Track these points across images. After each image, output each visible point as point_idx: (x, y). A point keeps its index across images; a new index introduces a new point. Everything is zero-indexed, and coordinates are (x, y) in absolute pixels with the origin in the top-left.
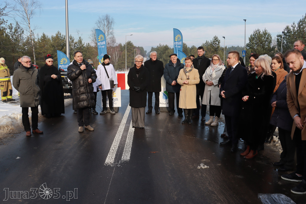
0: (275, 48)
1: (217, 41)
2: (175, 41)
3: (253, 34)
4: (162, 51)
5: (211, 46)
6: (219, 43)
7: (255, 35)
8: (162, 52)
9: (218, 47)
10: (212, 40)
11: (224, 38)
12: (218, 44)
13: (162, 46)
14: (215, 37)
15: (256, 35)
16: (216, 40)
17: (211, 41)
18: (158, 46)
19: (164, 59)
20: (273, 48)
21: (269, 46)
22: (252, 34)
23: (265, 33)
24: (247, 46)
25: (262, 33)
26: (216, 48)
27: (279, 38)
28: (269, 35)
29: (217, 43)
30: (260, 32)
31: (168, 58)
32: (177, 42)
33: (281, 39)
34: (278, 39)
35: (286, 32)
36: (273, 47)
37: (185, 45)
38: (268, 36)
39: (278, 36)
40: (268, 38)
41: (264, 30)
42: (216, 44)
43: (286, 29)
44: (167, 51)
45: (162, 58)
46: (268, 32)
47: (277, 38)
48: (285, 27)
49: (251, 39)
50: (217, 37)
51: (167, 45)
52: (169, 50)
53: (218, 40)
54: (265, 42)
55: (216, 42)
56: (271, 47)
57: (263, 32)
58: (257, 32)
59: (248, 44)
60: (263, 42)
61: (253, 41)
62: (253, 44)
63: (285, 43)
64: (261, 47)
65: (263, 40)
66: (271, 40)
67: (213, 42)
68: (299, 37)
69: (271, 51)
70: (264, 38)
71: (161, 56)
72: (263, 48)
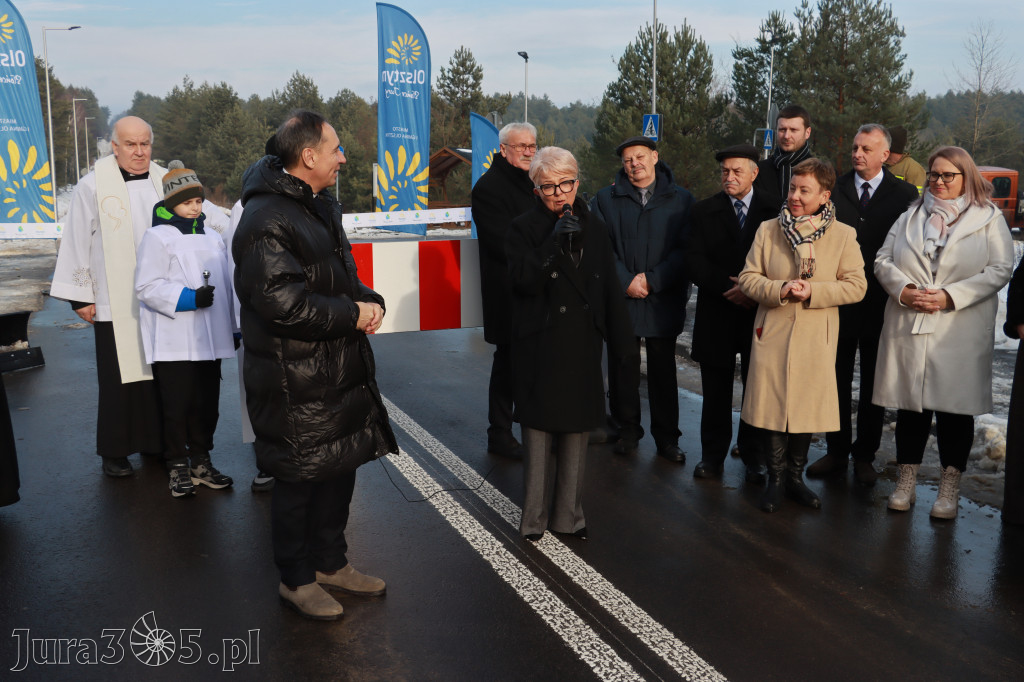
0: (727, 102)
1: (468, 70)
2: (383, 66)
3: (637, 44)
4: (204, 110)
5: (445, 93)
6: (478, 77)
7: (645, 46)
8: (204, 115)
9: (477, 97)
10: (448, 66)
11: (525, 56)
12: (474, 86)
13: (196, 87)
14: (458, 55)
15: (650, 46)
16: (463, 64)
17: (442, 70)
18: (175, 90)
19: (216, 151)
20: (721, 103)
21: (703, 96)
22: (634, 45)
23: (685, 41)
24: (610, 95)
25: (673, 40)
26: (465, 104)
27: (740, 62)
28: (701, 48)
29: (471, 81)
30: (666, 33)
31: (237, 145)
32: (397, 73)
33: (749, 69)
34: (737, 67)
35: (769, 37)
36: (719, 98)
38: (696, 53)
39: (739, 54)
40: (695, 63)
41: (679, 29)
42: (465, 82)
43: (769, 25)
44: (228, 115)
45: (208, 145)
46: (697, 37)
47: (734, 61)
48: (766, 17)
49: (630, 63)
50: (470, 54)
51: (224, 85)
52: (236, 107)
53: (473, 66)
54: (685, 80)
55: (464, 73)
56: (712, 95)
57: (677, 38)
58: (650, 33)
59: (615, 85)
60: (678, 77)
61: (637, 71)
62: (636, 85)
63: (768, 83)
64: (674, 99)
65: (677, 70)
66: (709, 72)
67: (450, 75)
68: (827, 62)
69: (713, 116)
70: (683, 63)
71: (199, 134)
72: (678, 102)
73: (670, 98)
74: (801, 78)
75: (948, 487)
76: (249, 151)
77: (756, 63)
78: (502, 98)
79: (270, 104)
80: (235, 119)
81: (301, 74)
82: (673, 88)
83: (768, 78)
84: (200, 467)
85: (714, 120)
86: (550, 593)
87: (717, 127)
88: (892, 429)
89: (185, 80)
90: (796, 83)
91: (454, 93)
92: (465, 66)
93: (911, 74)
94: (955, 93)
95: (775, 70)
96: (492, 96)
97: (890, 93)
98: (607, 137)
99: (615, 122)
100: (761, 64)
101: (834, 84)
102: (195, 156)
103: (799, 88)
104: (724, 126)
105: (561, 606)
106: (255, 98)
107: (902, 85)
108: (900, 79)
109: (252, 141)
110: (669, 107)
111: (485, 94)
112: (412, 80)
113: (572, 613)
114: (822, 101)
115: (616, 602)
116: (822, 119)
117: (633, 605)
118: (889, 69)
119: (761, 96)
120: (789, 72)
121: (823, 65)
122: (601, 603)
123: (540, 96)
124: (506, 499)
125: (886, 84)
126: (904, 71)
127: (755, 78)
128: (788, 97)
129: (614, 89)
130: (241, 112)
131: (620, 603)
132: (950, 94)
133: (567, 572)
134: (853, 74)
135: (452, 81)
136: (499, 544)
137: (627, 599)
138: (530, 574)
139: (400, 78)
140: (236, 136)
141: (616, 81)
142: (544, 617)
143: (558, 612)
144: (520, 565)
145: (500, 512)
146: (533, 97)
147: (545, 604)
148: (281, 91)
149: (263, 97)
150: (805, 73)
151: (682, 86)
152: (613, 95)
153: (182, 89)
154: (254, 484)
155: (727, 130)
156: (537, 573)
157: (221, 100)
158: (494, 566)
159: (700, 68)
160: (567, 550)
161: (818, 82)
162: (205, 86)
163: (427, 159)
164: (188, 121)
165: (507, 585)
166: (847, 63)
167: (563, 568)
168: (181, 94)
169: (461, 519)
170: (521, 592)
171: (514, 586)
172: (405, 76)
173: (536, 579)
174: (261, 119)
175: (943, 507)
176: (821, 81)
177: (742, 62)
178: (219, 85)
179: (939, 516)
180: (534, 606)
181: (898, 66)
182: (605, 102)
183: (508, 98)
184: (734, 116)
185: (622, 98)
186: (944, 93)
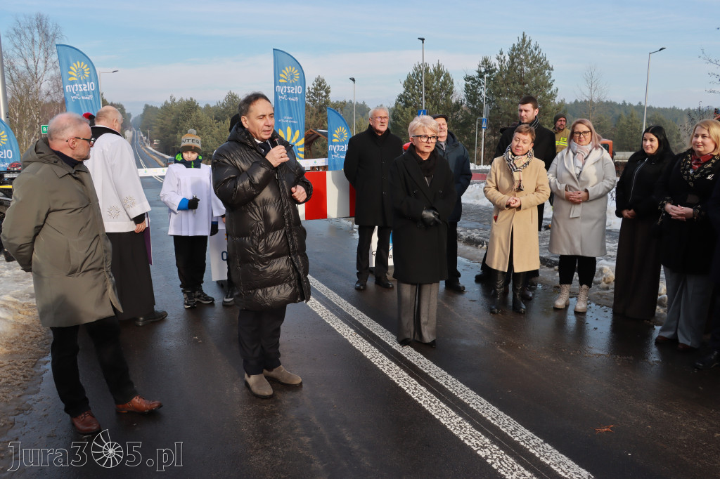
0: (462, 104)
1: (323, 88)
2: (278, 84)
3: (413, 74)
4: (181, 113)
5: (310, 101)
6: (328, 92)
7: (418, 75)
8: (181, 115)
9: (327, 102)
10: (311, 86)
11: (353, 80)
12: (325, 97)
13: (177, 101)
14: (317, 80)
15: (420, 75)
16: (320, 85)
17: (309, 88)
18: (166, 103)
20: (458, 106)
21: (448, 101)
22: (411, 74)
23: (439, 72)
24: (399, 101)
25: (432, 71)
26: (321, 106)
28: (447, 76)
29: (324, 94)
30: (428, 68)
32: (286, 87)
33: (473, 86)
34: (467, 86)
35: (483, 70)
36: (457, 102)
37: (235, 98)
38: (444, 78)
39: (468, 79)
40: (444, 83)
41: (435, 66)
42: (321, 94)
43: (483, 63)
44: (193, 115)
46: (445, 70)
47: (465, 82)
48: (481, 60)
49: (410, 83)
50: (323, 80)
51: (192, 99)
52: (198, 110)
53: (325, 86)
54: (439, 92)
55: (320, 90)
56: (454, 101)
57: (434, 70)
58: (420, 68)
59: (402, 95)
60: (435, 90)
61: (414, 88)
62: (413, 95)
63: (484, 95)
64: (433, 102)
65: (434, 87)
66: (451, 88)
67: (313, 91)
68: (514, 83)
69: (454, 111)
70: (438, 84)
71: (178, 125)
72: (435, 104)
73: (431, 102)
74: (500, 91)
75: (582, 296)
76: (205, 134)
77: (476, 84)
78: (341, 103)
79: (215, 109)
80: (198, 117)
81: (232, 92)
82: (433, 96)
83: (483, 92)
84: (197, 292)
85: (455, 114)
86: (381, 354)
87: (457, 117)
88: (555, 270)
89: (171, 97)
90: (498, 94)
91: (315, 101)
92: (321, 85)
93: (557, 90)
94: (579, 101)
95: (487, 87)
96: (335, 102)
97: (547, 99)
98: (398, 123)
99: (402, 115)
100: (479, 84)
101: (517, 94)
102: (176, 137)
103: (499, 96)
104: (460, 117)
105: (387, 361)
106: (208, 106)
107: (553, 96)
108: (552, 92)
109: (206, 128)
110: (431, 106)
111: (332, 101)
112: (294, 91)
113: (393, 364)
114: (512, 103)
115: (416, 358)
116: (512, 113)
117: (425, 359)
118: (546, 87)
119: (480, 101)
120: (494, 88)
121: (512, 85)
122: (408, 358)
123: (361, 102)
124: (354, 308)
125: (545, 95)
126: (553, 88)
127: (476, 92)
128: (494, 101)
129: (401, 98)
130: (200, 113)
131: (418, 358)
132: (576, 101)
133: (389, 344)
134: (527, 90)
135: (314, 94)
136: (352, 330)
137: (422, 356)
138: (369, 345)
139: (287, 90)
140: (198, 126)
141: (402, 93)
142: (378, 366)
143: (385, 363)
144: (364, 340)
145: (352, 314)
146: (357, 103)
147: (378, 359)
148: (222, 102)
149: (212, 105)
150: (502, 88)
151: (437, 95)
152: (401, 100)
153: (169, 102)
154: (224, 302)
155: (462, 119)
156: (373, 344)
157: (191, 107)
158: (350, 341)
159: (447, 87)
160: (388, 332)
161: (510, 93)
162: (181, 100)
163: (303, 133)
164: (172, 119)
165: (358, 351)
166: (524, 84)
167: (387, 342)
168: (168, 104)
169: (331, 318)
170: (365, 354)
171: (361, 351)
172: (290, 89)
173: (373, 347)
174: (211, 117)
175: (581, 306)
176: (511, 93)
177: (469, 83)
178: (189, 99)
179: (579, 311)
180: (373, 360)
181: (550, 85)
182: (397, 104)
183: (344, 103)
184: (465, 111)
185: (406, 102)
186: (573, 101)
